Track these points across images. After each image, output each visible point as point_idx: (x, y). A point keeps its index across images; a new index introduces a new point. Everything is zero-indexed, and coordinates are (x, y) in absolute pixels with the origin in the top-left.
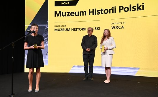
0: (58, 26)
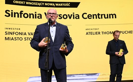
0: (9, 29)
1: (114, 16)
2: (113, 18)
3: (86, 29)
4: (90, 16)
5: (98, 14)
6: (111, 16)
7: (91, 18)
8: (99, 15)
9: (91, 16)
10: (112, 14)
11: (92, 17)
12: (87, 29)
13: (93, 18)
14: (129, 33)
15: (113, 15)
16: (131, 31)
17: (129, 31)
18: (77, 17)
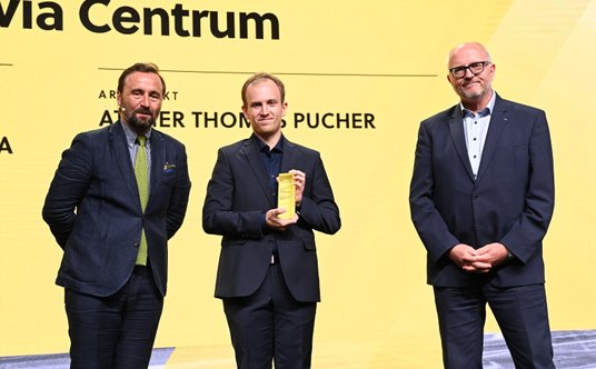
1: (267, 24)
2: (260, 35)
3: (102, 94)
4: (127, 20)
5: (179, 7)
6: (251, 23)
7: (134, 29)
8: (179, 12)
9: (135, 18)
10: (254, 15)
11: (141, 25)
12: (108, 95)
13: (148, 30)
14: (343, 124)
15: (259, 20)
16: (354, 115)
17: (343, 117)
18: (50, 21)
